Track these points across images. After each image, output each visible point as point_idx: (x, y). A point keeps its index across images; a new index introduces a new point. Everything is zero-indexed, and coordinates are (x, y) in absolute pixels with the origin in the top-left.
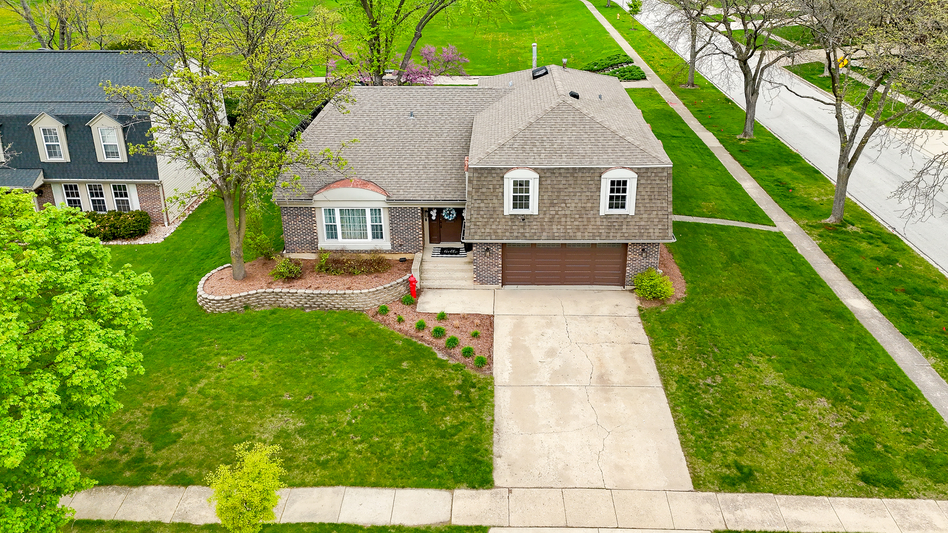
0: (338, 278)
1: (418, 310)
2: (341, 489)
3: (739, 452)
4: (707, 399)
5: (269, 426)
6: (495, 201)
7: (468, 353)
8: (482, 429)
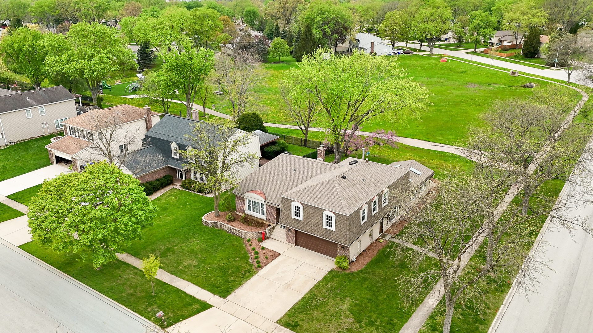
0: (244, 225)
1: (260, 244)
3: (302, 320)
4: (313, 303)
5: (189, 262)
7: (258, 262)
8: (239, 284)
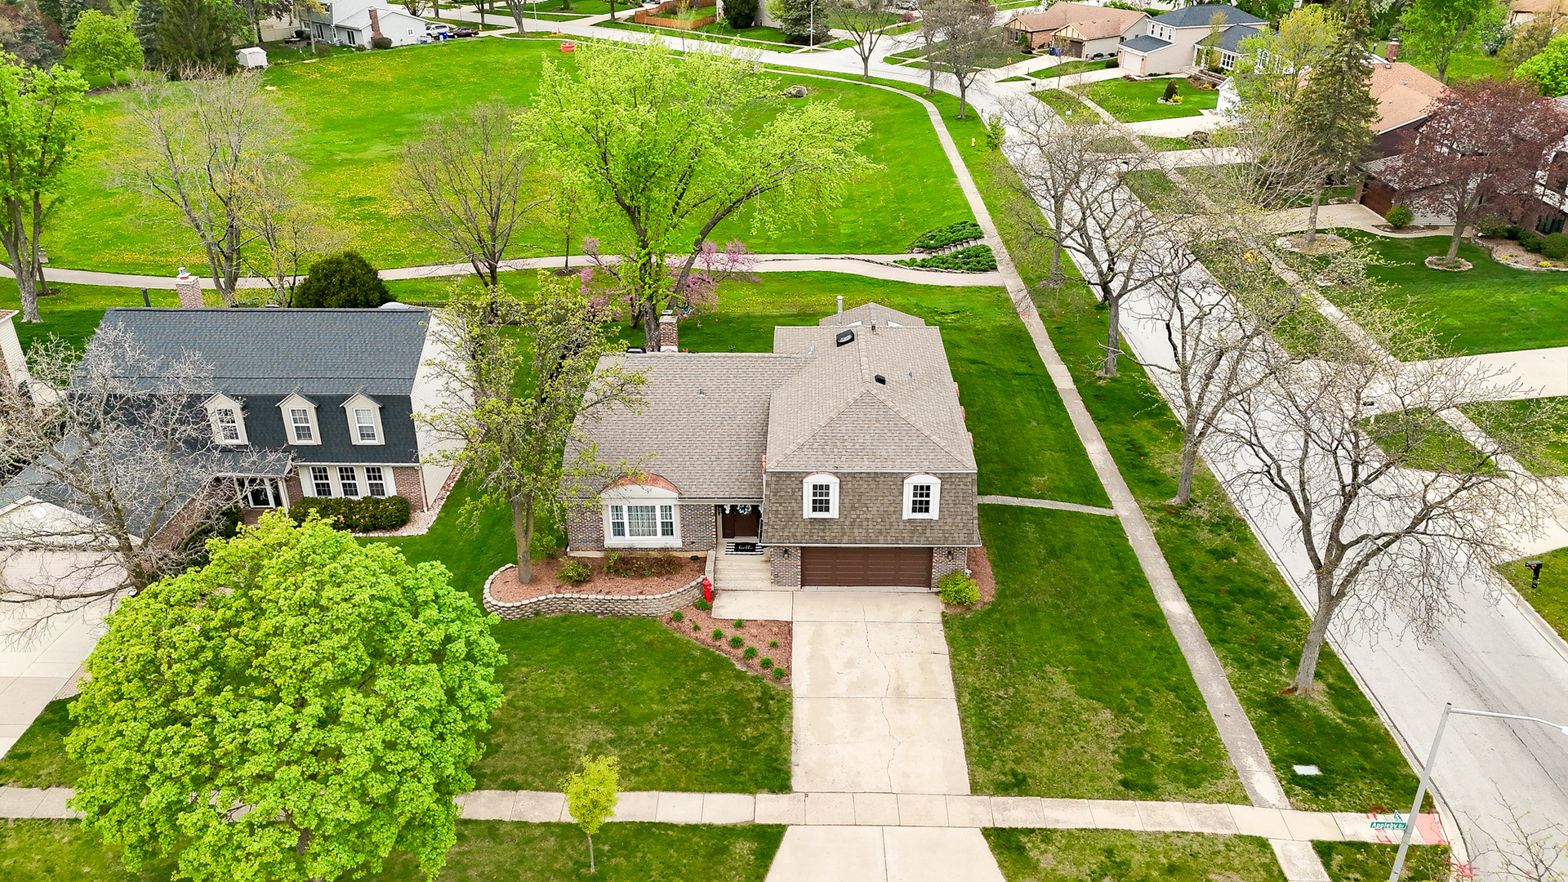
1: (713, 616)
2: (655, 793)
4: (997, 711)
6: (794, 505)
7: (766, 664)
8: (781, 739)
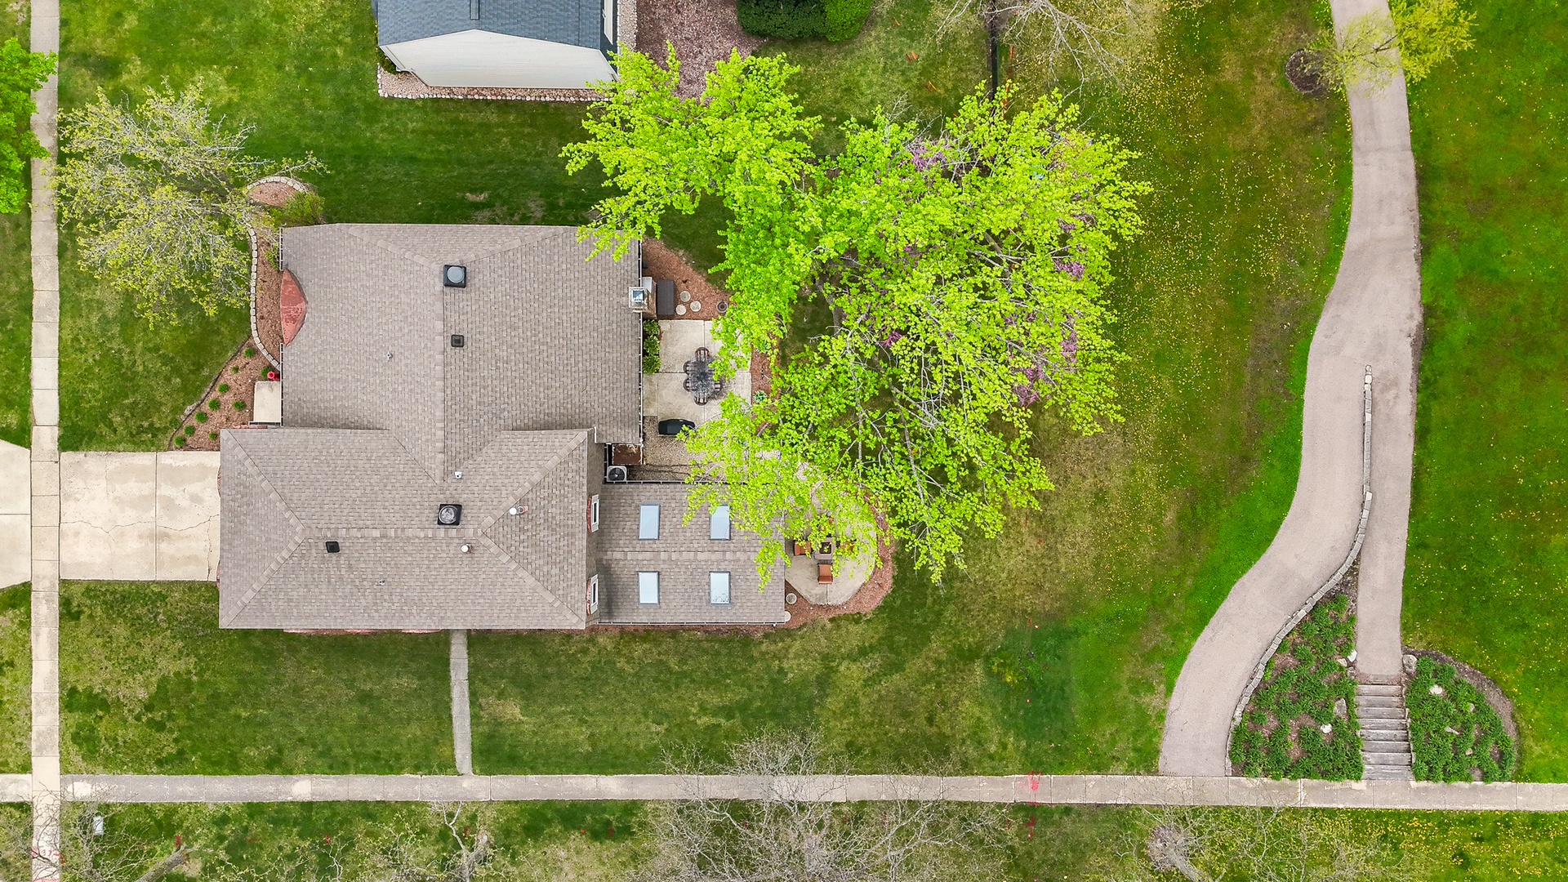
1: (258, 382)
3: (91, 616)
7: (191, 430)
8: (112, 443)
